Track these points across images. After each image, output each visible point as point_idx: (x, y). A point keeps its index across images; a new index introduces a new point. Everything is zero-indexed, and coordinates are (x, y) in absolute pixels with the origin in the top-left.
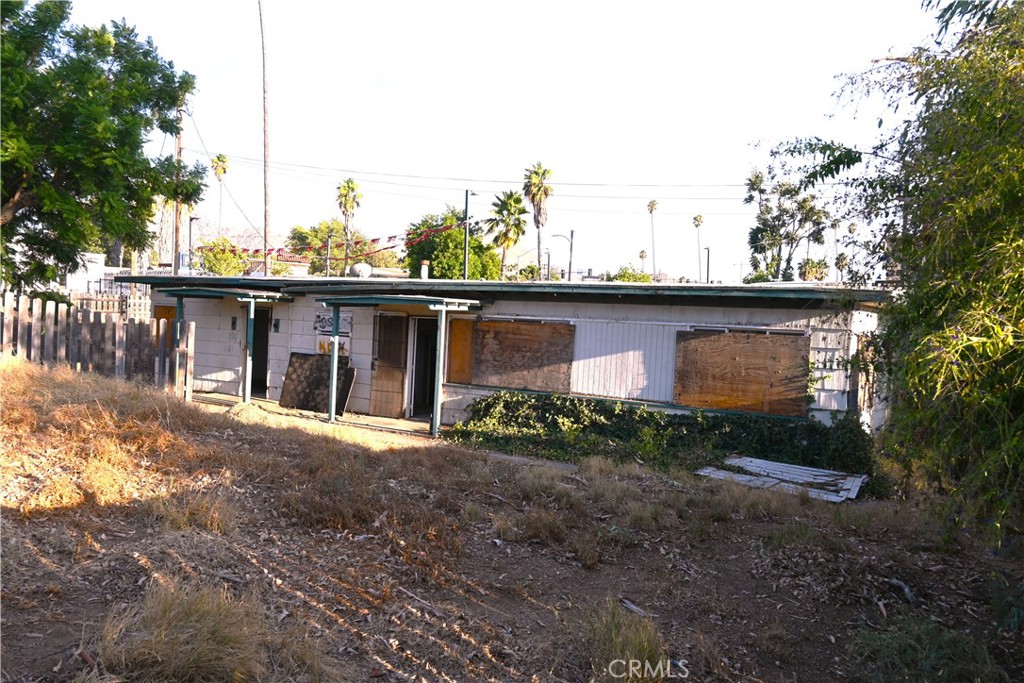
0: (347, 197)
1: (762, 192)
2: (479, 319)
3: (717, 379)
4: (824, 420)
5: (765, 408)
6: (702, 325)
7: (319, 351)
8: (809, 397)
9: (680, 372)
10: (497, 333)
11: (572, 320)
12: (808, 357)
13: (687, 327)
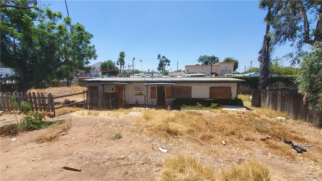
3: (217, 94)
4: (233, 99)
5: (225, 98)
6: (214, 86)
7: (136, 94)
8: (231, 96)
9: (210, 94)
10: (177, 89)
11: (191, 86)
12: (231, 90)
13: (211, 86)
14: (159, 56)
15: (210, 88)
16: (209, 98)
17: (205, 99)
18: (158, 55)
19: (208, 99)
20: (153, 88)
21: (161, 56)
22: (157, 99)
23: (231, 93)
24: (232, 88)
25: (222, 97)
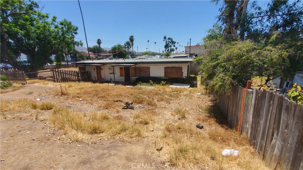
0: (99, 42)
1: (166, 39)
2: (135, 67)
3: (170, 73)
4: (184, 78)
5: (177, 77)
6: (168, 66)
7: (110, 73)
8: (182, 75)
9: (165, 73)
10: (138, 69)
11: (149, 66)
12: (182, 70)
13: (166, 66)
14: (165, 38)
15: (165, 68)
16: (164, 76)
17: (161, 77)
18: (164, 36)
19: (163, 78)
20: (121, 68)
21: (167, 38)
22: (124, 77)
23: (182, 73)
24: (183, 68)
25: (174, 76)
